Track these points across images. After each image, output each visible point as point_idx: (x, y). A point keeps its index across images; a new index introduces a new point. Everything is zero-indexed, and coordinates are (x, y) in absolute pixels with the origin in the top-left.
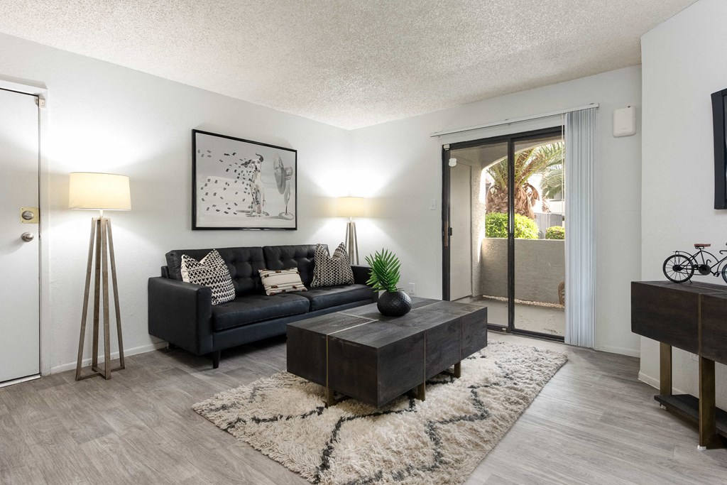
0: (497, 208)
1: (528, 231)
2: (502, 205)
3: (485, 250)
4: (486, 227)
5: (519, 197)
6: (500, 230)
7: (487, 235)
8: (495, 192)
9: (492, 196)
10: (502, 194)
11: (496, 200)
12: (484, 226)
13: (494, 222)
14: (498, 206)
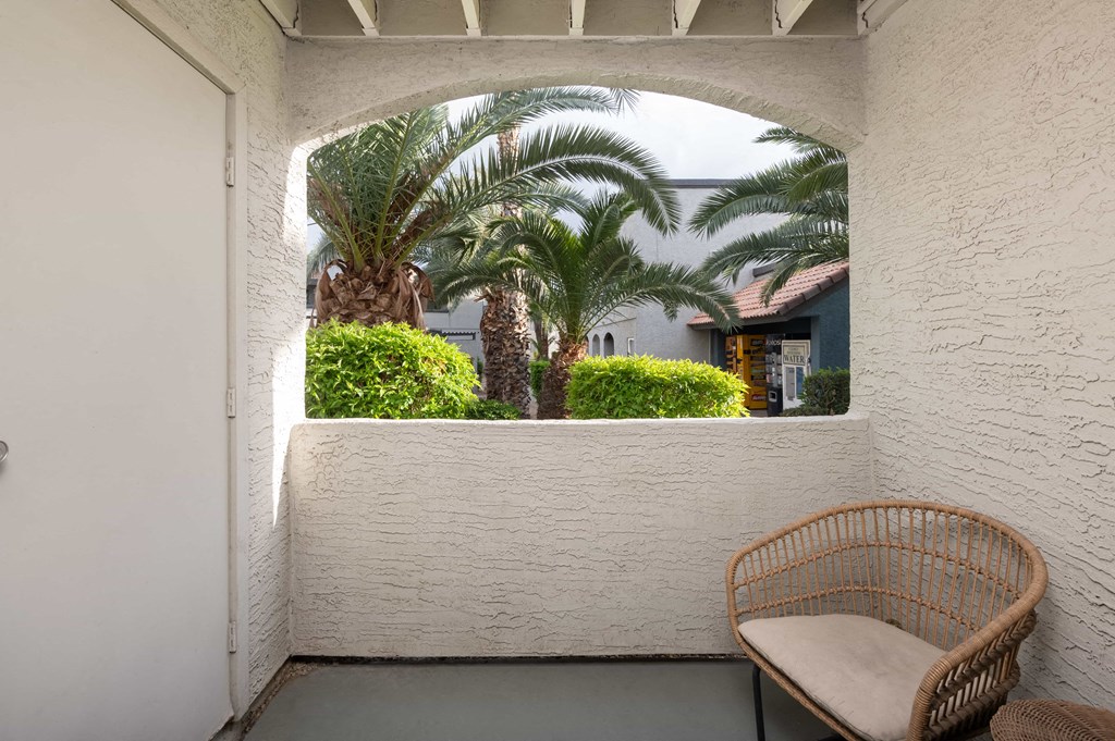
0: (344, 312)
1: (452, 385)
2: (357, 305)
3: (303, 465)
4: (309, 374)
5: (394, 290)
6: (361, 383)
7: (310, 401)
8: (337, 275)
9: (332, 285)
10: (356, 280)
11: (342, 295)
12: (303, 369)
13: (339, 354)
14: (347, 307)
